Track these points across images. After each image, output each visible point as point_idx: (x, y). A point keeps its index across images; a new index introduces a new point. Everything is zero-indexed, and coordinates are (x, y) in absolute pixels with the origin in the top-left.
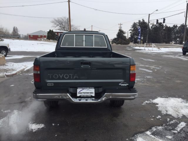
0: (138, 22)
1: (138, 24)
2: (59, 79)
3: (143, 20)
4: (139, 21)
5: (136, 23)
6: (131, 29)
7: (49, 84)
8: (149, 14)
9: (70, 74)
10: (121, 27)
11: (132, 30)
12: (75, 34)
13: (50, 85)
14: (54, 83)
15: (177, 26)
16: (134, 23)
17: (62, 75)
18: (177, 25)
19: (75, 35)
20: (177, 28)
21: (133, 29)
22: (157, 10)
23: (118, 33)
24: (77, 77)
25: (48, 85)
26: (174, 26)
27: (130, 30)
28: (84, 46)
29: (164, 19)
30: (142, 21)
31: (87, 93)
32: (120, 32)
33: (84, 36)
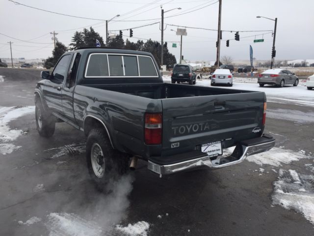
0: (83, 32)
1: (84, 35)
2: (186, 134)
3: (92, 30)
4: (86, 30)
5: (80, 33)
6: (73, 43)
7: (173, 144)
8: (107, 21)
9: (200, 124)
10: (55, 39)
11: (74, 45)
12: (107, 54)
13: (175, 147)
14: (181, 142)
15: (142, 43)
16: (77, 32)
17: (190, 127)
18: (142, 41)
19: (109, 55)
20: (143, 45)
21: (75, 43)
22: (118, 16)
23: (56, 49)
24: (208, 127)
25: (172, 147)
26: (139, 42)
27: (71, 45)
28: (124, 75)
29: (131, 31)
30: (90, 30)
31: (213, 151)
32: (59, 47)
33: (122, 57)
